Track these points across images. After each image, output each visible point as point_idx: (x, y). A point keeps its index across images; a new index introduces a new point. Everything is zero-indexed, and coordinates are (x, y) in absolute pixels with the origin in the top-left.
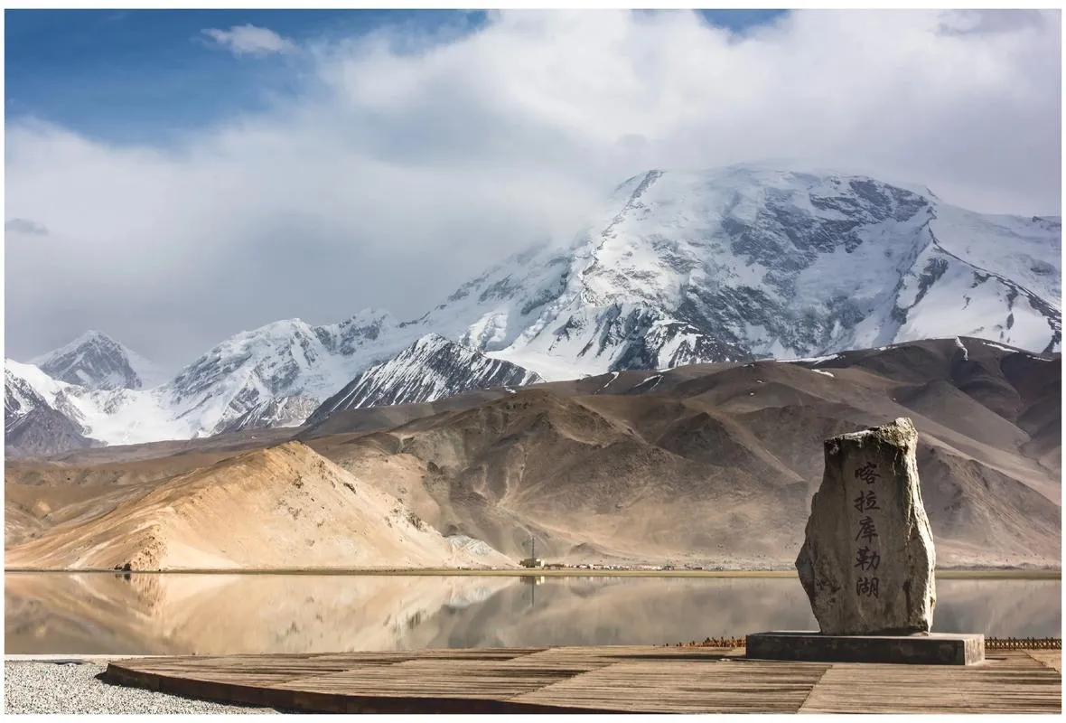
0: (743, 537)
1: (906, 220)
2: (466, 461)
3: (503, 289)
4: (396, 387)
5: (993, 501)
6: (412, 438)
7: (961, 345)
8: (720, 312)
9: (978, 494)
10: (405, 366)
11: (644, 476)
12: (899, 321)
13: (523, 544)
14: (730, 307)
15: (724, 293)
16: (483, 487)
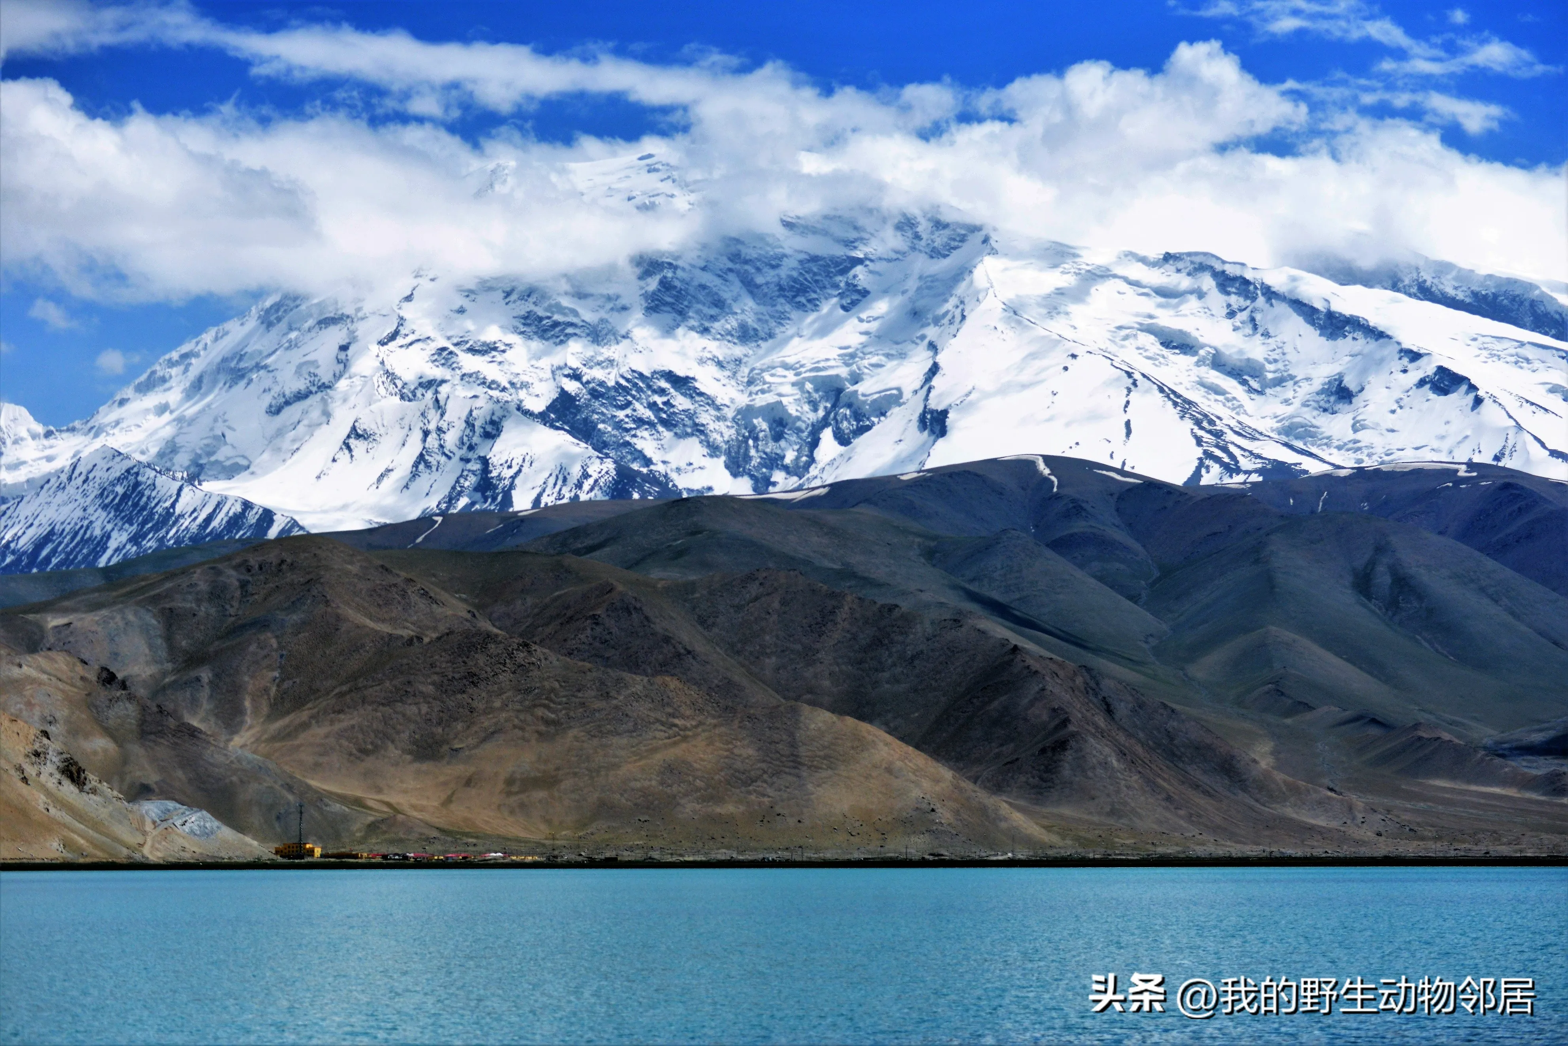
0: (682, 801)
1: (945, 256)
2: (169, 666)
3: (232, 371)
4: (40, 544)
5: (1121, 738)
6: (69, 624)
7: (1047, 471)
8: (621, 414)
9: (1097, 727)
10: (54, 506)
11: (501, 692)
12: (932, 432)
13: (278, 818)
14: (637, 405)
15: (627, 380)
16: (202, 713)
